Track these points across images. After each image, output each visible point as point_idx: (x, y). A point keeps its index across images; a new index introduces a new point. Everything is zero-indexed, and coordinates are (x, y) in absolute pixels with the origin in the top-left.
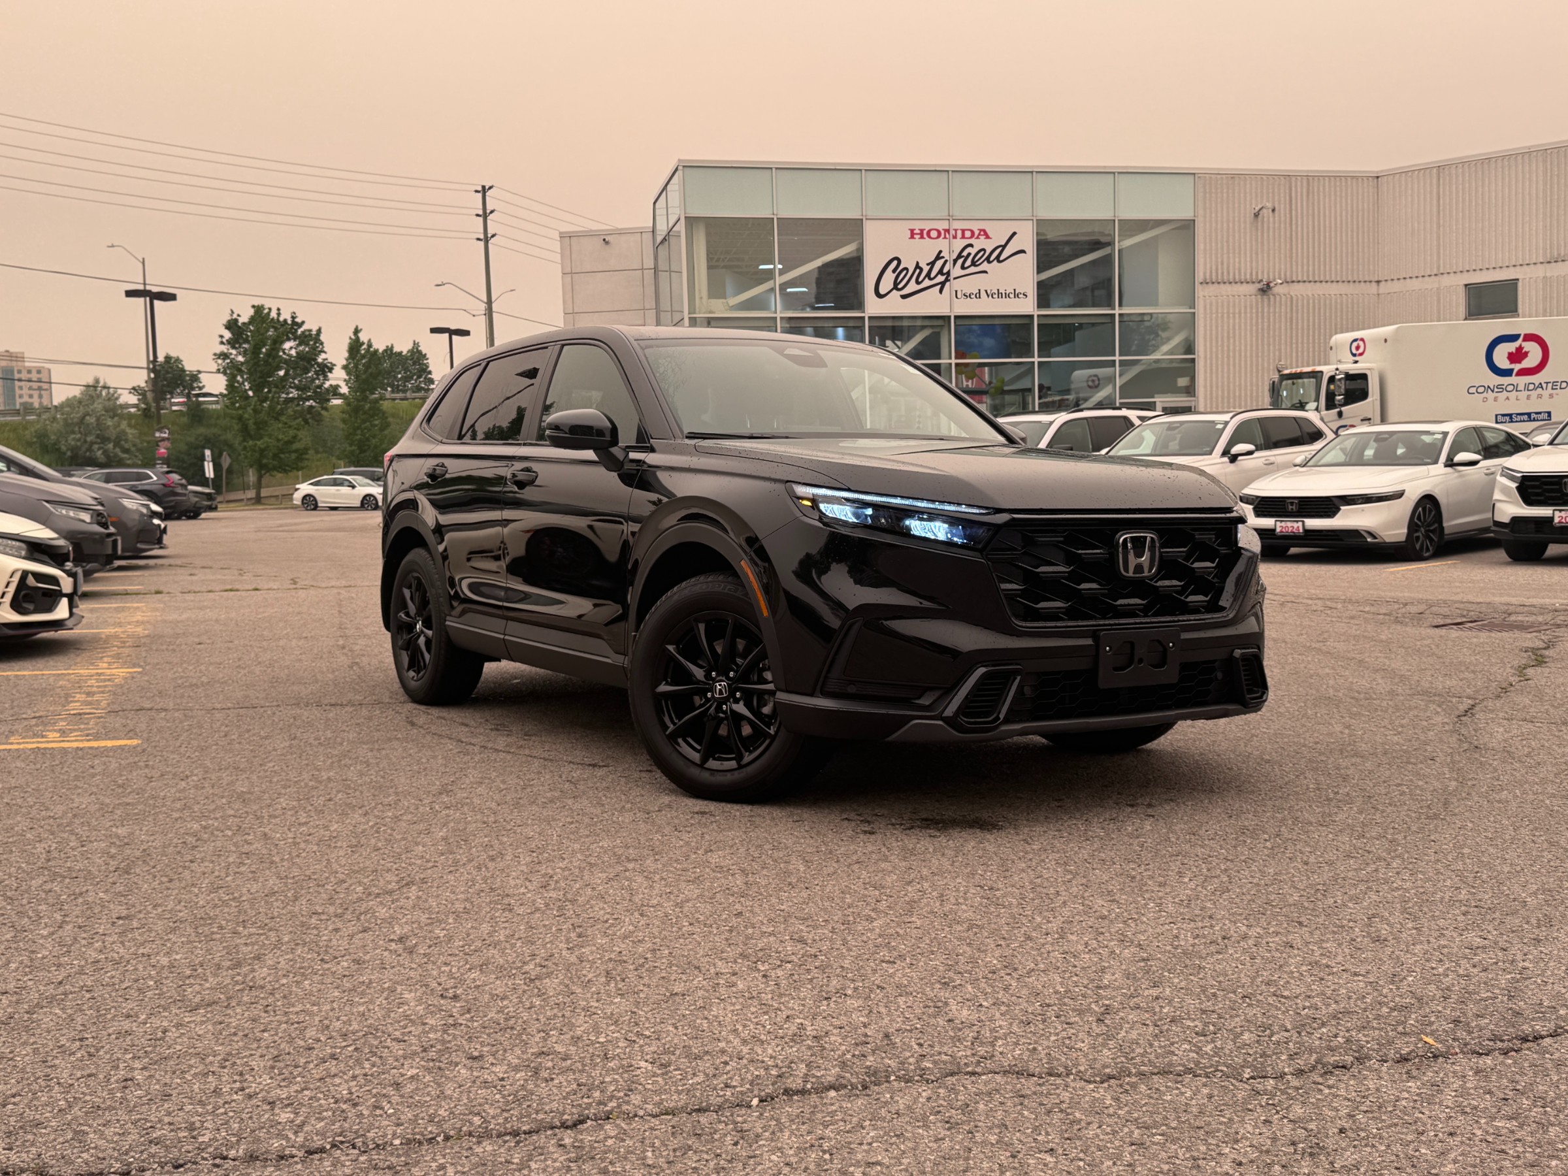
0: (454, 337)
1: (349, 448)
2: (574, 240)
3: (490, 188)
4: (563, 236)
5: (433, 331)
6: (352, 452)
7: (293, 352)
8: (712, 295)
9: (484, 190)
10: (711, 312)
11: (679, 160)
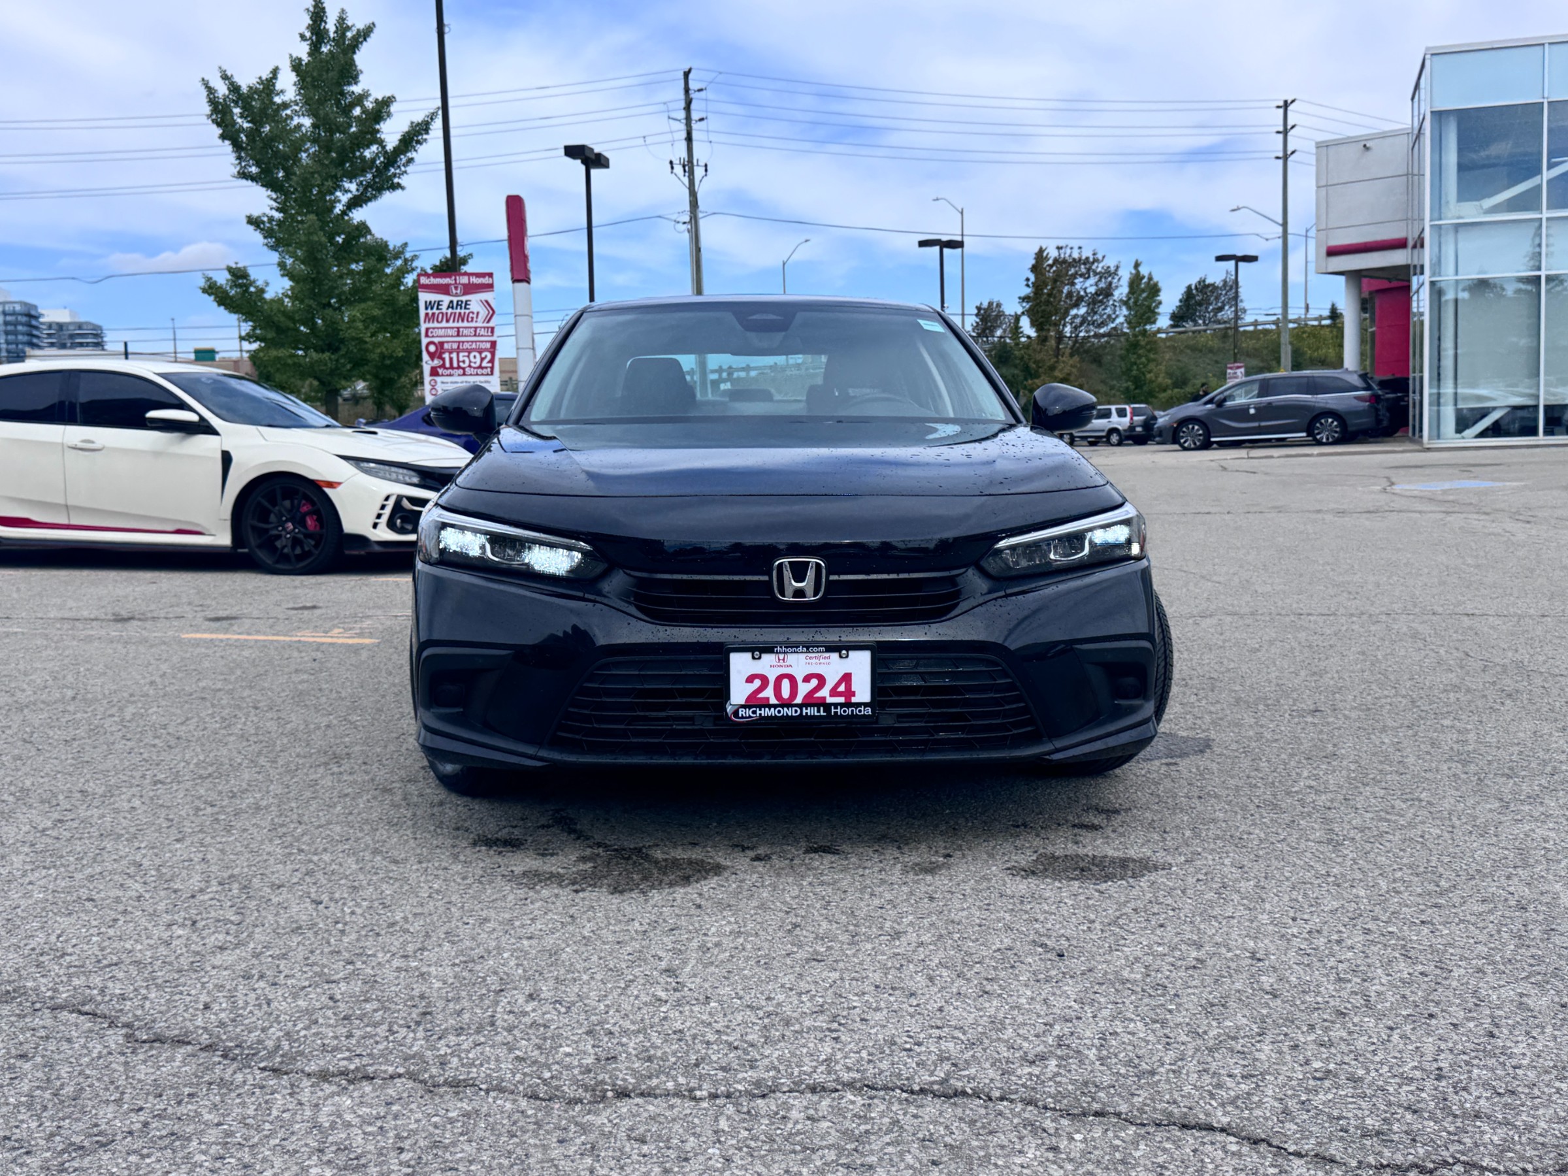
0: (1241, 264)
1: (1125, 385)
2: (1332, 150)
3: (1293, 101)
4: (1319, 146)
5: (1220, 259)
6: (1127, 388)
7: (1092, 290)
8: (1461, 197)
9: (1286, 105)
10: (1459, 218)
11: (1427, 49)
